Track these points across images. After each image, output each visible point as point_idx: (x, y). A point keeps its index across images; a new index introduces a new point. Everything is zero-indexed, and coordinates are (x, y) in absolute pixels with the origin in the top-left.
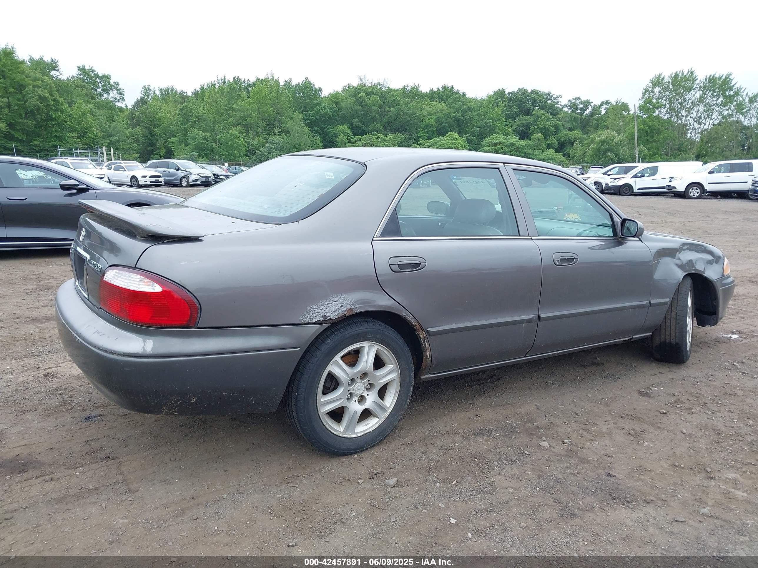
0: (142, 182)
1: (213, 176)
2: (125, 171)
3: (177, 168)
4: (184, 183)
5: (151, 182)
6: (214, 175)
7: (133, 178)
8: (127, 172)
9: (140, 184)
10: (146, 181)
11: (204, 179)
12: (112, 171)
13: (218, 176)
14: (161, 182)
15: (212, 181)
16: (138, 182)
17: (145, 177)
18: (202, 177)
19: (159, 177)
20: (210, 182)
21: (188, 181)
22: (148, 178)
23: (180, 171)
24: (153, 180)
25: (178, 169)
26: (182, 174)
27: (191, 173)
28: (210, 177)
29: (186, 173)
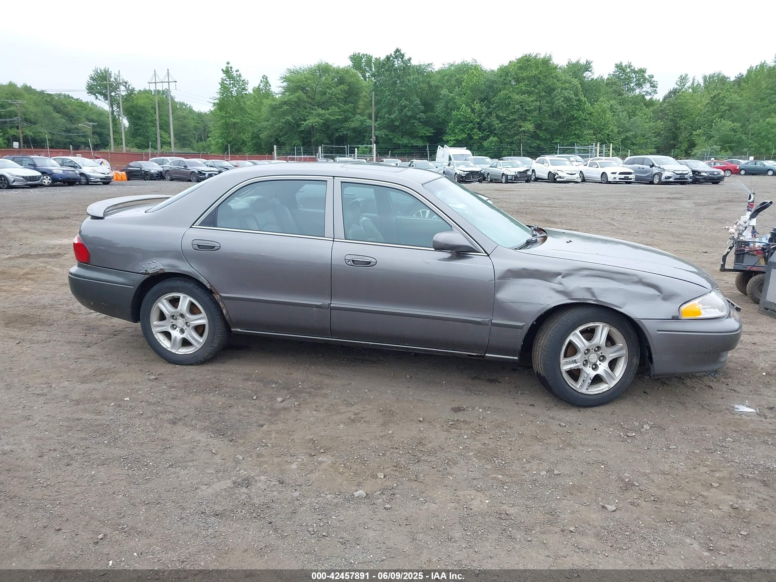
0: (611, 178)
1: (691, 173)
2: (598, 167)
3: (651, 164)
4: (656, 180)
5: (620, 179)
6: (694, 172)
7: (604, 174)
8: (599, 169)
9: (609, 180)
10: (615, 178)
11: (678, 176)
12: (587, 167)
13: (699, 172)
14: (631, 179)
15: (689, 178)
16: (607, 178)
17: (615, 173)
18: (677, 174)
19: (630, 173)
20: (686, 179)
21: (660, 179)
22: (617, 174)
23: (654, 168)
24: (623, 176)
25: (652, 166)
26: (655, 170)
27: (664, 170)
28: (687, 174)
29: (660, 169)
